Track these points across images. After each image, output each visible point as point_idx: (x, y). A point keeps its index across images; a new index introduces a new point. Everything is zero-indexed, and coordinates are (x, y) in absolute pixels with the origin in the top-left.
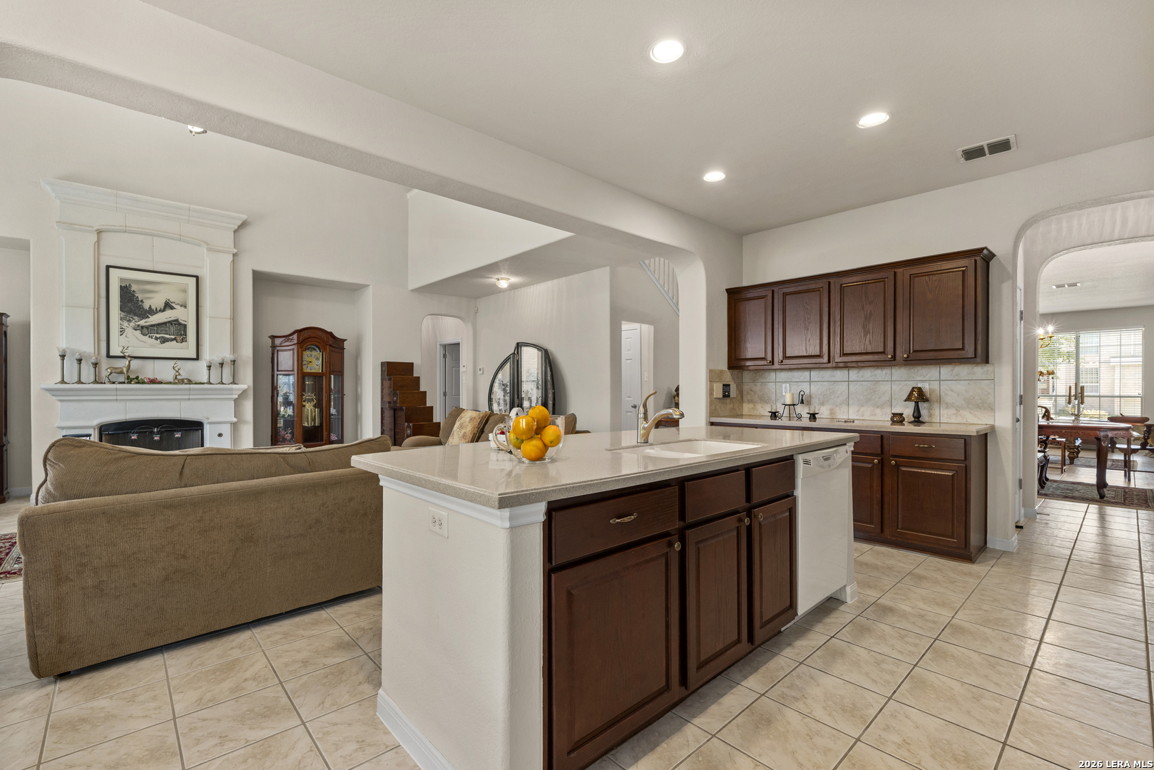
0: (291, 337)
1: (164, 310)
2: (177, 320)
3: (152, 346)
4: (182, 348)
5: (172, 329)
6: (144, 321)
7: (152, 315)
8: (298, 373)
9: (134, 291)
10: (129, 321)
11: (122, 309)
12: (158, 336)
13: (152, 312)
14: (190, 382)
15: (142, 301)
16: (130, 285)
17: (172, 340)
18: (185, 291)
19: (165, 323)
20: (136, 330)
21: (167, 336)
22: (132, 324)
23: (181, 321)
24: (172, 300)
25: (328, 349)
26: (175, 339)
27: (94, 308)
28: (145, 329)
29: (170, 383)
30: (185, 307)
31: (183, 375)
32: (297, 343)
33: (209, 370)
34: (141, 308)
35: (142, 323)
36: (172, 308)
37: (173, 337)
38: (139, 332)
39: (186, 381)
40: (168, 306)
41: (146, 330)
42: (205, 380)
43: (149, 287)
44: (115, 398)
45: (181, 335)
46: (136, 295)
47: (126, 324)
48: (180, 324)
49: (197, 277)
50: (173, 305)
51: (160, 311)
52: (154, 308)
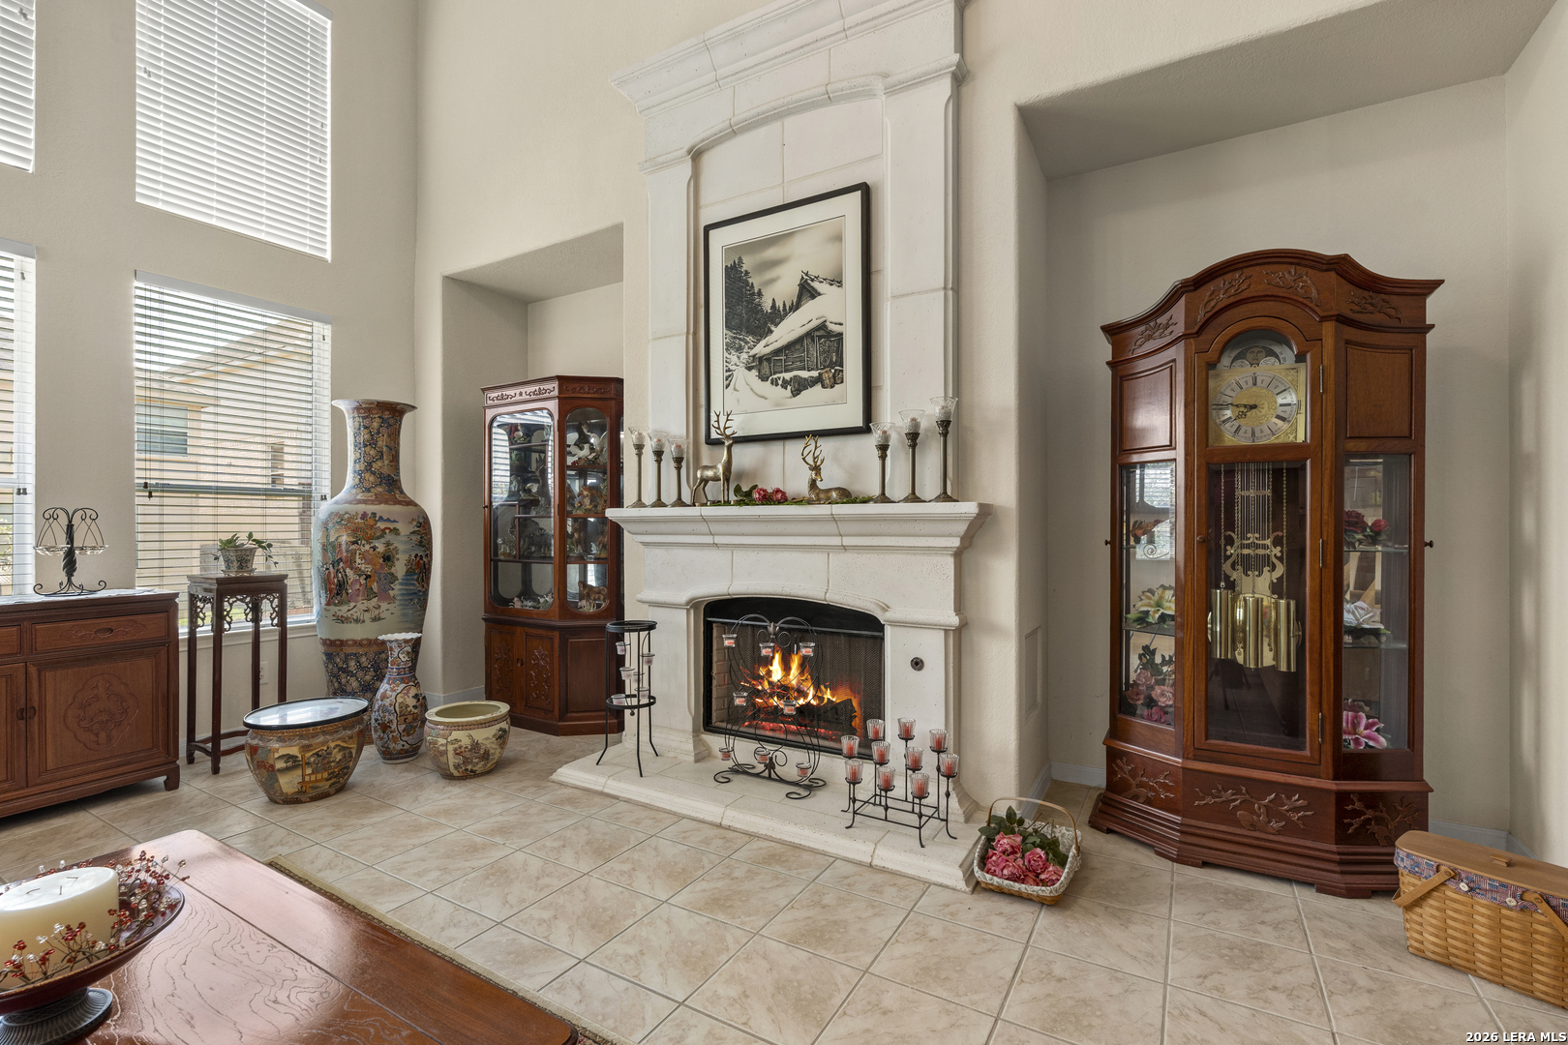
0: (1163, 320)
1: (796, 307)
2: (822, 326)
3: (778, 405)
4: (834, 403)
5: (814, 351)
6: (763, 342)
7: (776, 325)
8: (1188, 454)
9: (747, 273)
10: (740, 349)
11: (728, 326)
12: (788, 376)
13: (777, 315)
14: (846, 496)
15: (760, 294)
16: (740, 259)
17: (813, 382)
18: (838, 238)
19: (800, 340)
20: (749, 369)
21: (804, 374)
22: (744, 356)
23: (831, 327)
24: (813, 273)
25: (1329, 342)
26: (819, 380)
27: (688, 333)
28: (765, 363)
29: (798, 501)
30: (840, 283)
31: (830, 478)
32: (1185, 336)
33: (883, 457)
34: (757, 313)
35: (761, 349)
36: (814, 294)
37: (815, 374)
38: (754, 372)
39: (834, 494)
40: (807, 291)
41: (767, 367)
42: (876, 492)
43: (771, 253)
44: (708, 540)
45: (832, 365)
46: (750, 280)
47: (734, 359)
48: (829, 334)
49: (865, 190)
50: (816, 285)
51: (791, 309)
52: (779, 304)
